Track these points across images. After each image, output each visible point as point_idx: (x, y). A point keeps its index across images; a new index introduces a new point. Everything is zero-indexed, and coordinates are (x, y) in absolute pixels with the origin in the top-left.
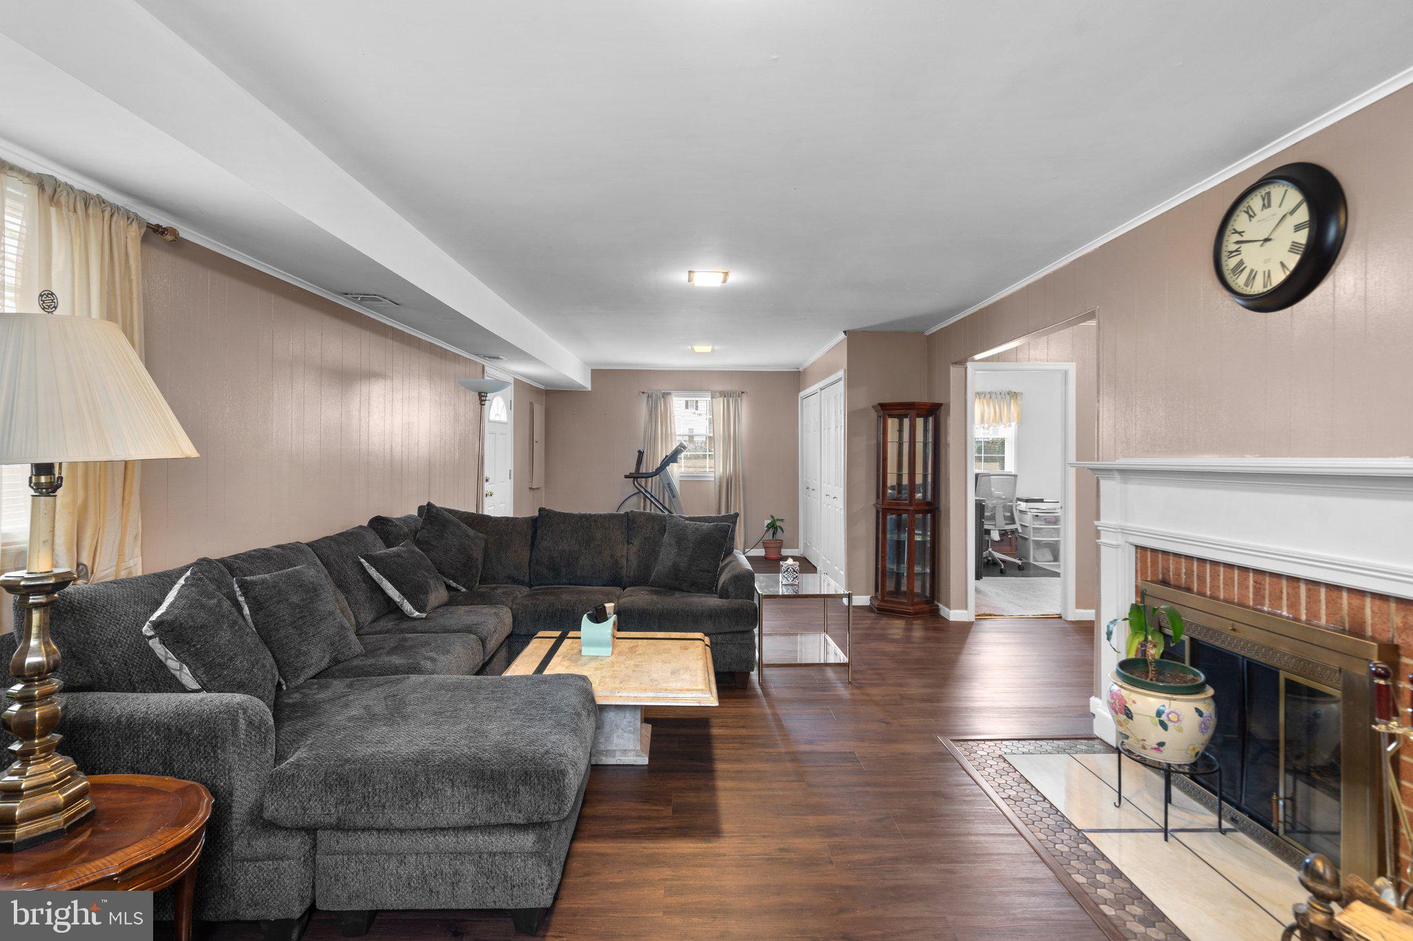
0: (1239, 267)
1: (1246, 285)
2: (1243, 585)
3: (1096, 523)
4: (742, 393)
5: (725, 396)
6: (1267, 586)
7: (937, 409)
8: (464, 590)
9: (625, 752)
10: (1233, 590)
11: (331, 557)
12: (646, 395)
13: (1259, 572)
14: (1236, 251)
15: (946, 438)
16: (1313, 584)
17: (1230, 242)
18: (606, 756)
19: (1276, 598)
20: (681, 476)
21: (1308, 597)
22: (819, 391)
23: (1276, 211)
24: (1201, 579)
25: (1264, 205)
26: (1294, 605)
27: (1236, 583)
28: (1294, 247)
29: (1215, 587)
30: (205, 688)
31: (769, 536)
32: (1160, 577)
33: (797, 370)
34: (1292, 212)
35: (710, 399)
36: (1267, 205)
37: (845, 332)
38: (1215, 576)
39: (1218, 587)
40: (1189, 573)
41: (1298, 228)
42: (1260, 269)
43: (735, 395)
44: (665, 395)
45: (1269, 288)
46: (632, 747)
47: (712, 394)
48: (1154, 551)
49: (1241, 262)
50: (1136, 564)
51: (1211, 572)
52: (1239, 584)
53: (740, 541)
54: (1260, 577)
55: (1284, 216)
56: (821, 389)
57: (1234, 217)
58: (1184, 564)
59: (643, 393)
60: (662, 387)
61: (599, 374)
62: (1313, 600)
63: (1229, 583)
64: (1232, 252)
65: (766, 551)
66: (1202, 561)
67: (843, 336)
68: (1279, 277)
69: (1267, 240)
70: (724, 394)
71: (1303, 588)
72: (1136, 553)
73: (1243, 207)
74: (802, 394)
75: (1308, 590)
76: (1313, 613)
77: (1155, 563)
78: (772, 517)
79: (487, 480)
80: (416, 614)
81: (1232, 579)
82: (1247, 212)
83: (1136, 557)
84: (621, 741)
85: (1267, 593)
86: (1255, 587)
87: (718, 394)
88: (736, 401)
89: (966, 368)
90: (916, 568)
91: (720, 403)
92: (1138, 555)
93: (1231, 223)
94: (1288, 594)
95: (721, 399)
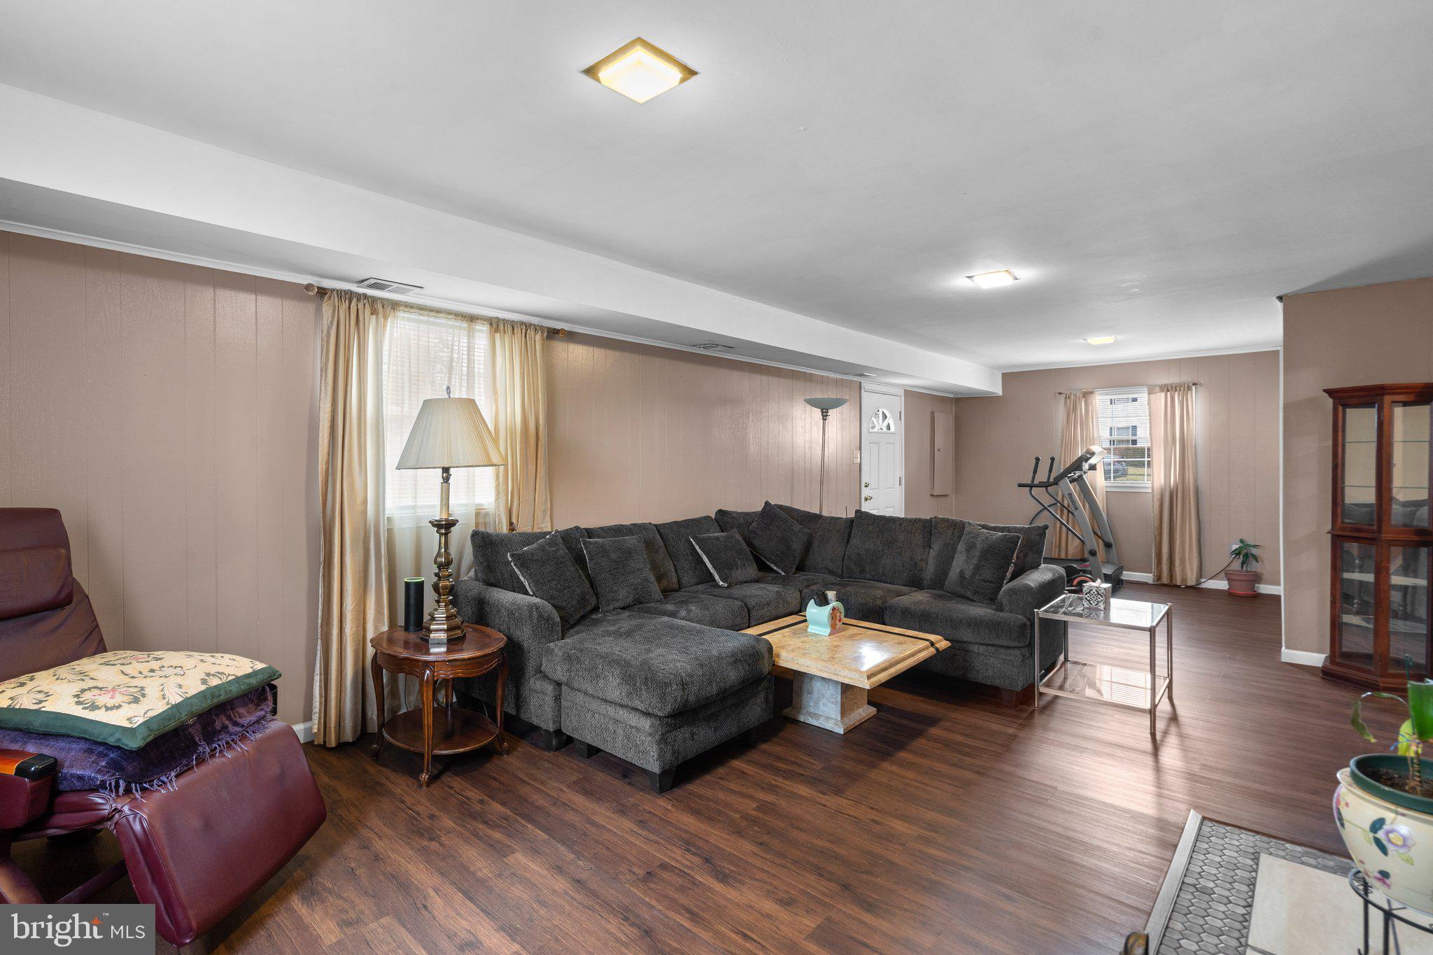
4: (1195, 384)
5: (1168, 391)
8: (783, 573)
9: (828, 718)
11: (670, 536)
12: (1064, 396)
18: (812, 717)
20: (1106, 487)
30: (534, 595)
31: (1236, 565)
35: (1146, 395)
37: (1280, 298)
43: (1182, 388)
44: (1087, 394)
46: (834, 716)
47: (1149, 390)
53: (1192, 569)
59: (1060, 394)
60: (1085, 385)
61: (1011, 378)
65: (1229, 584)
67: (1278, 304)
70: (1166, 388)
78: (1242, 541)
79: (866, 486)
80: (721, 583)
84: (826, 709)
87: (1158, 388)
88: (1185, 395)
91: (1160, 400)
95: (1163, 394)
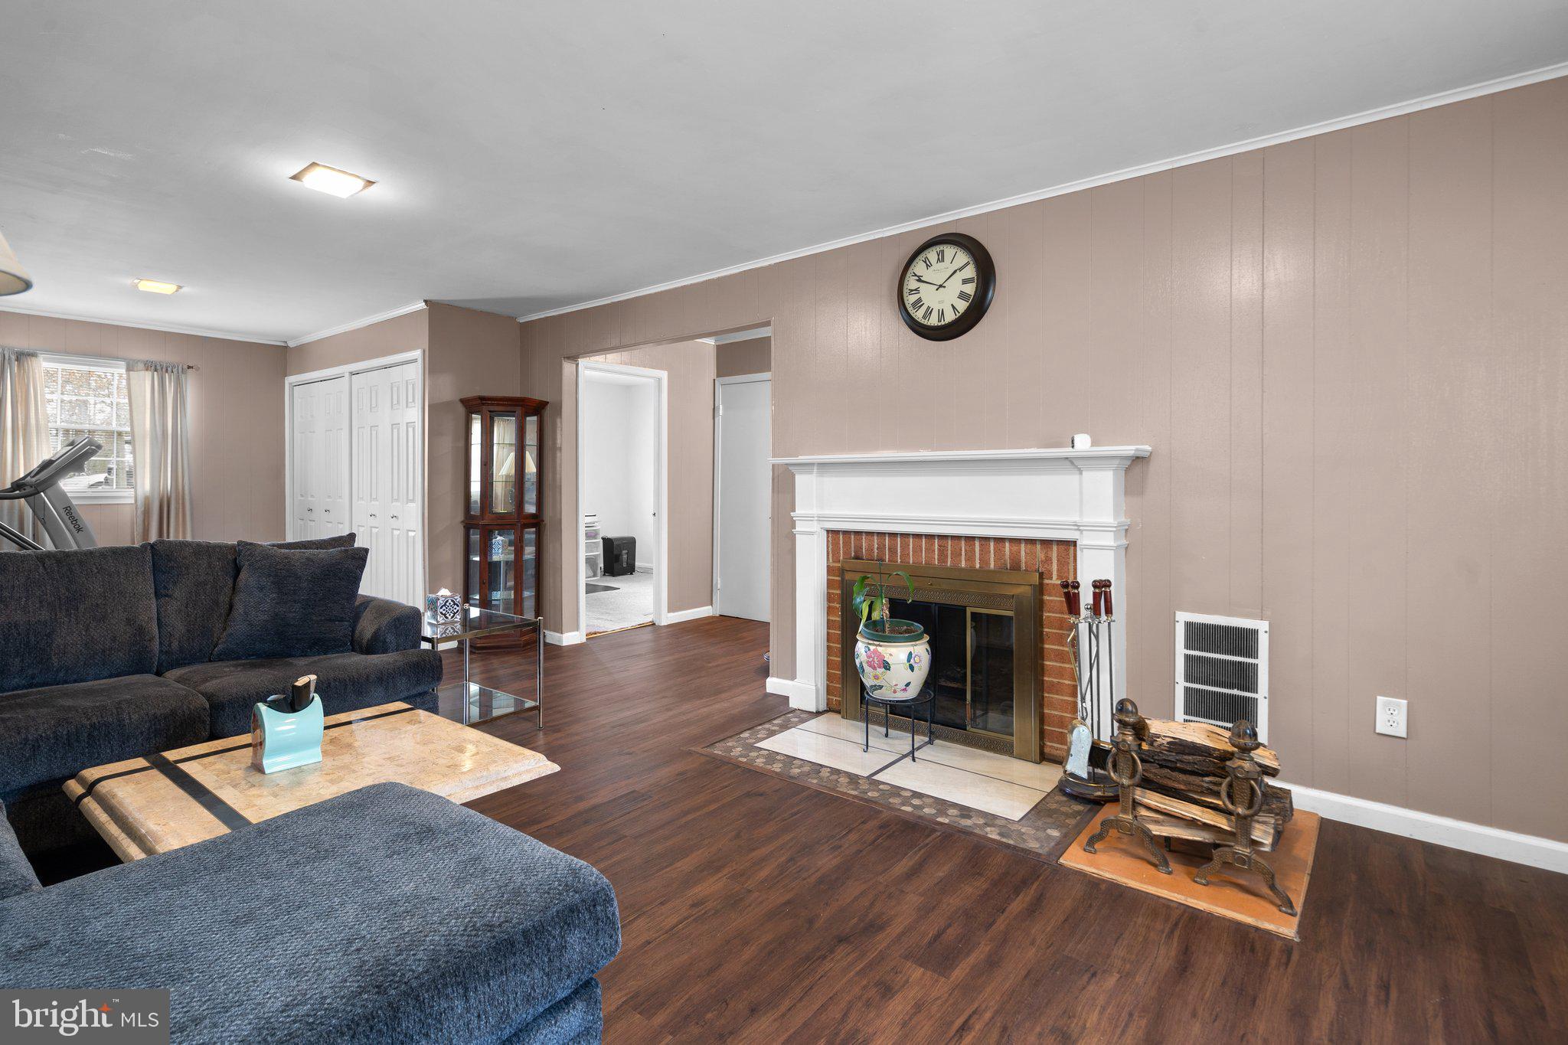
0: (918, 304)
1: (924, 317)
2: (930, 550)
3: (792, 514)
4: (189, 367)
5: (154, 370)
6: (949, 548)
7: (543, 408)
10: (922, 555)
13: (943, 537)
14: (916, 290)
15: (554, 439)
16: (985, 539)
17: (911, 283)
19: (957, 554)
21: (981, 550)
22: (347, 375)
23: (947, 268)
24: (893, 551)
25: (939, 259)
26: (970, 558)
27: (924, 549)
28: (963, 296)
29: (905, 555)
32: (853, 554)
33: (283, 344)
34: (961, 269)
35: (123, 371)
36: (941, 259)
37: (426, 301)
38: (905, 547)
39: (908, 554)
40: (881, 548)
41: (965, 281)
42: (936, 307)
43: (174, 371)
44: (24, 356)
45: (943, 323)
47: (127, 364)
48: (846, 533)
49: (920, 300)
50: (828, 548)
51: (901, 543)
52: (926, 549)
54: (943, 542)
55: (955, 272)
56: (352, 374)
57: (914, 263)
58: (876, 541)
62: (984, 552)
63: (917, 550)
64: (912, 290)
66: (893, 535)
67: (422, 305)
68: (950, 317)
69: (941, 286)
70: (151, 366)
71: (977, 543)
72: (828, 537)
73: (922, 257)
74: (290, 380)
75: (981, 545)
76: (984, 561)
77: (847, 544)
81: (921, 547)
82: (925, 262)
83: (828, 541)
85: (949, 552)
86: (939, 550)
87: (139, 365)
88: (178, 378)
89: (577, 365)
90: (525, 593)
91: (145, 381)
92: (830, 539)
93: (912, 267)
94: (966, 550)
95: (147, 374)
